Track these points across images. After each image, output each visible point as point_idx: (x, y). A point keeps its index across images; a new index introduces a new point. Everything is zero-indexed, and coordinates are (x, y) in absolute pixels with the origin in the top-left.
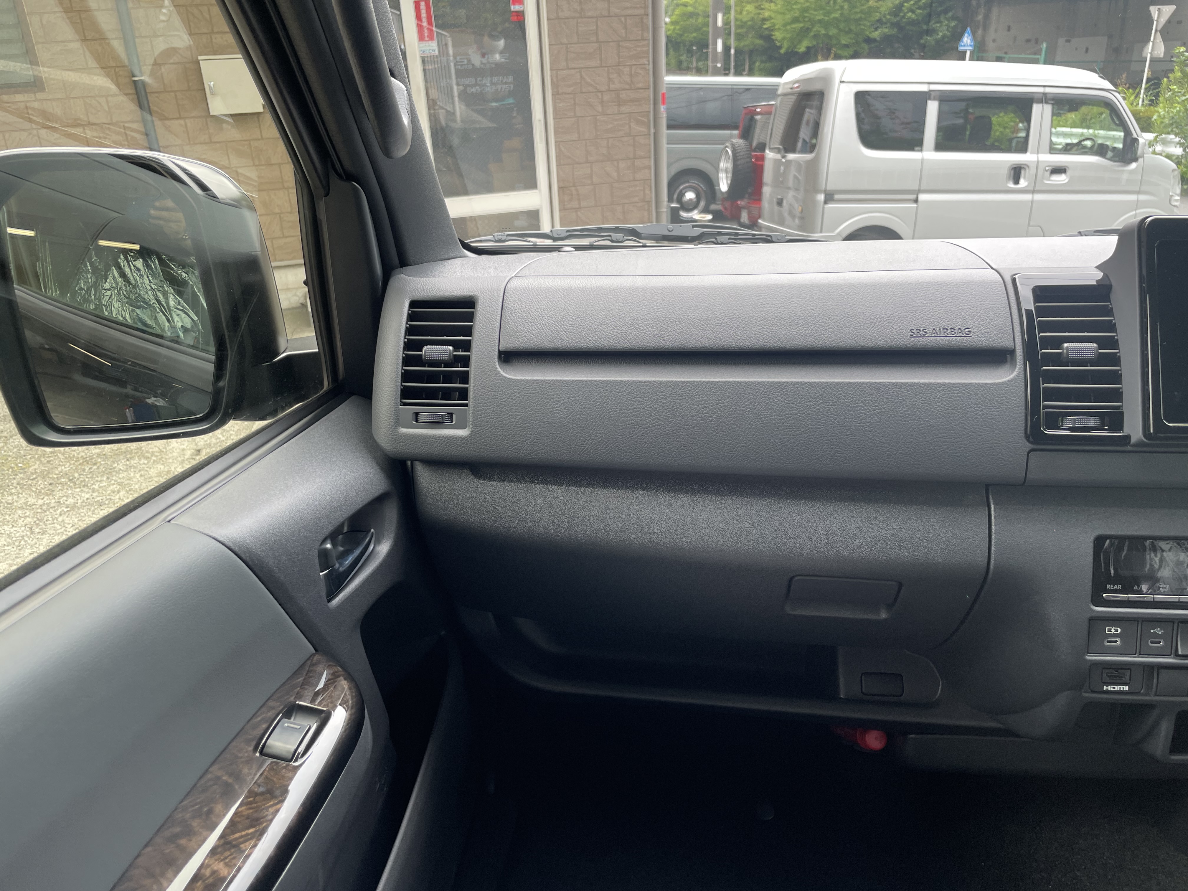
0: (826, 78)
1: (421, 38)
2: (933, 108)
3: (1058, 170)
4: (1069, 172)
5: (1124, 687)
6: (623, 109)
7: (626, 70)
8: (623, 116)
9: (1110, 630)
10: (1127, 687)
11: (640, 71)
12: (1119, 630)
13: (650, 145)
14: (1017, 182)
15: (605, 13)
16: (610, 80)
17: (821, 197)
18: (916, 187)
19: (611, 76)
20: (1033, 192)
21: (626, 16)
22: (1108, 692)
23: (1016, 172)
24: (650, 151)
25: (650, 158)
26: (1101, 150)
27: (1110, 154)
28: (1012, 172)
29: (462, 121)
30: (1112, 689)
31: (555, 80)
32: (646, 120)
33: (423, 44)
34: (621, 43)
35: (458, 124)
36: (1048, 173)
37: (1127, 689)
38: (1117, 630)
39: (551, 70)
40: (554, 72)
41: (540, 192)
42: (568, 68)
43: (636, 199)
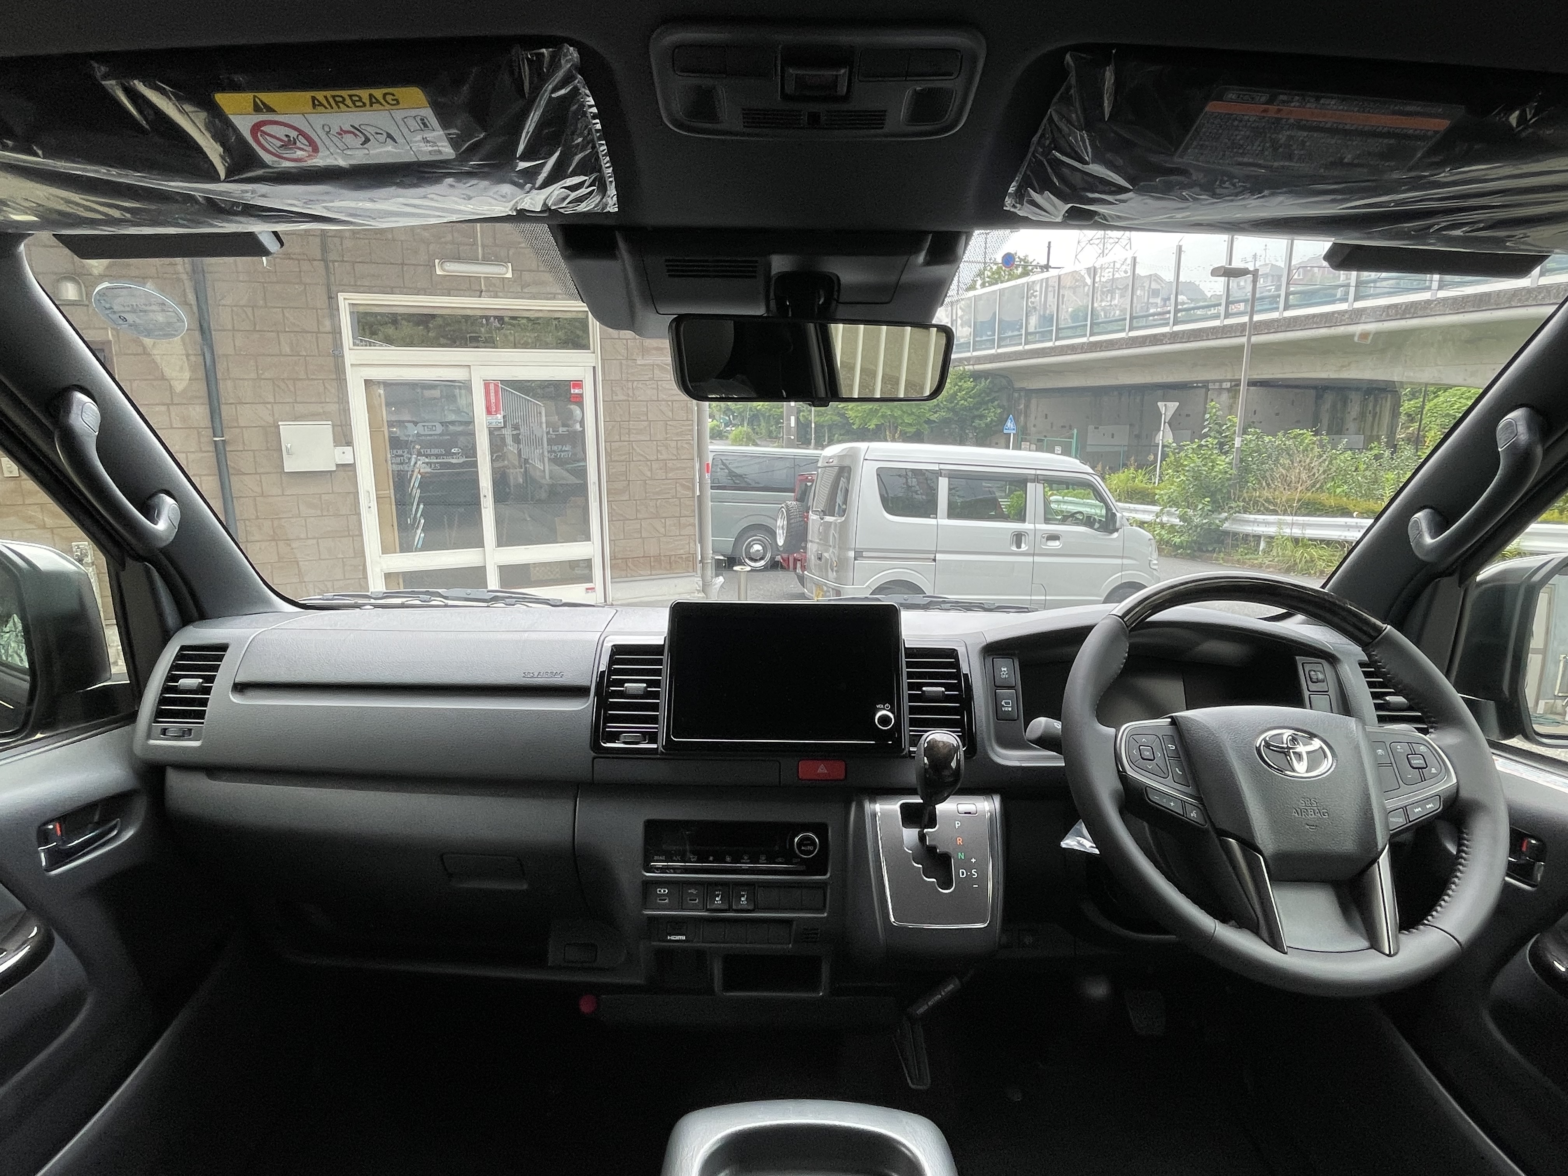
0: (852, 455)
1: (489, 412)
2: (943, 484)
3: (1054, 537)
4: (1062, 539)
5: (682, 936)
6: (670, 475)
7: (673, 444)
8: (670, 481)
9: (660, 891)
10: (684, 936)
11: (686, 445)
12: (666, 891)
13: (694, 505)
14: (1019, 546)
15: (655, 398)
16: (658, 451)
17: (852, 554)
18: (933, 549)
19: (660, 448)
20: (1034, 555)
21: (672, 401)
22: (671, 941)
23: (1018, 538)
24: (694, 511)
25: (695, 516)
26: (1089, 521)
27: (1097, 525)
28: (1015, 539)
29: (550, 478)
30: (674, 939)
31: (609, 450)
32: (691, 485)
33: (490, 418)
34: (668, 423)
35: (547, 480)
36: (1045, 540)
37: (684, 939)
39: (605, 442)
40: (608, 444)
41: (593, 543)
42: (621, 441)
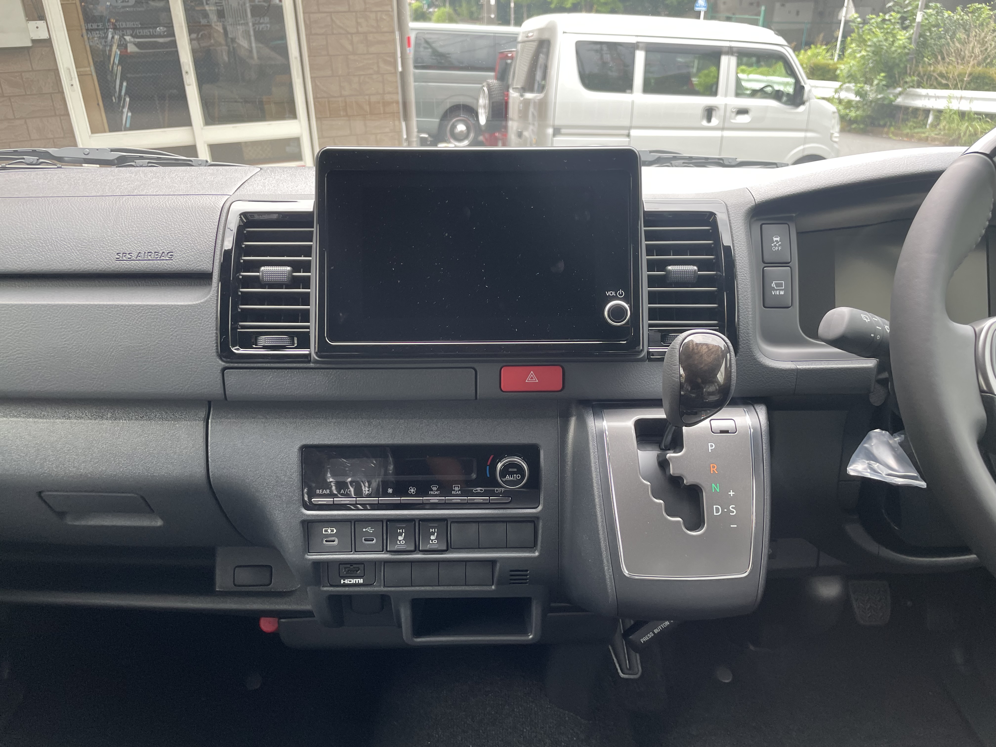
0: (551, 29)
2: (640, 57)
3: (743, 111)
4: (751, 114)
5: (359, 580)
6: (373, 49)
8: (372, 56)
9: (326, 531)
10: (362, 580)
11: (384, 17)
12: (335, 531)
13: (396, 82)
14: (709, 120)
16: (358, 24)
17: (550, 131)
18: (627, 123)
19: (359, 20)
20: (723, 129)
22: (345, 585)
23: (709, 113)
24: (397, 88)
25: (398, 93)
26: (778, 95)
27: (784, 99)
28: (706, 113)
30: (349, 582)
31: (308, 22)
36: (734, 115)
37: (362, 582)
38: (332, 531)
40: (307, 15)
41: (300, 121)
42: (319, 12)
43: (387, 130)
